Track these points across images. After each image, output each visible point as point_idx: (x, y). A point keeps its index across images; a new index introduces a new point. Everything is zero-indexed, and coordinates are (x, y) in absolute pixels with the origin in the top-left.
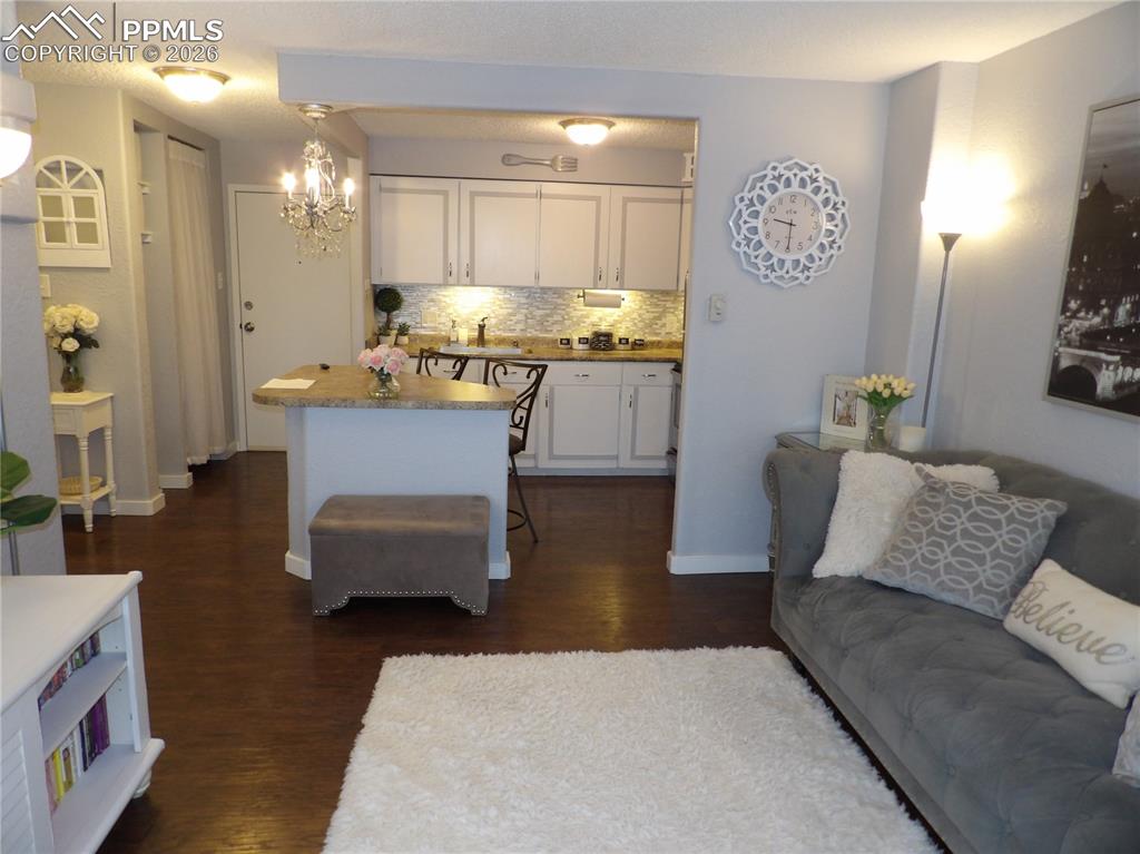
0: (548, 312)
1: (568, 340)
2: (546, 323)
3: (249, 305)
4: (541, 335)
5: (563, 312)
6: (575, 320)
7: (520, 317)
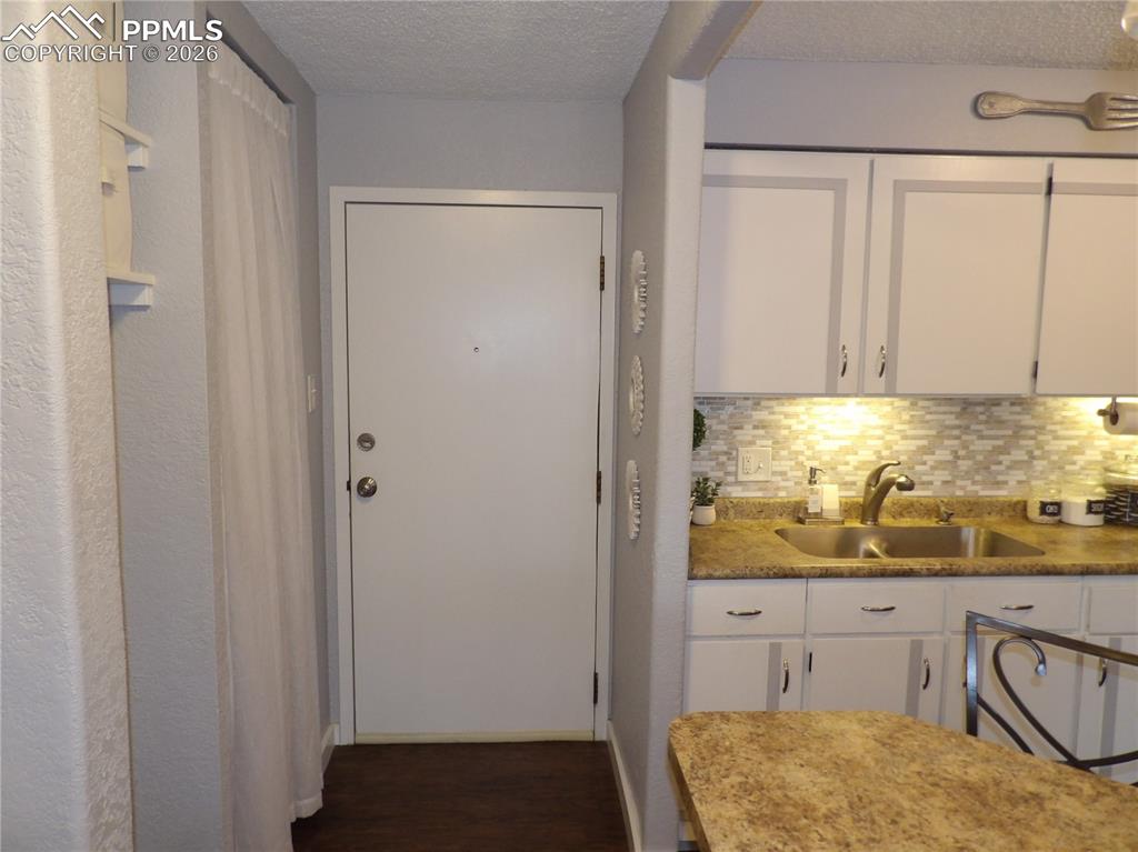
0: (1000, 443)
1: (1058, 505)
2: (994, 468)
3: (366, 441)
4: (982, 493)
5: (1032, 442)
6: (1055, 458)
7: (943, 455)
